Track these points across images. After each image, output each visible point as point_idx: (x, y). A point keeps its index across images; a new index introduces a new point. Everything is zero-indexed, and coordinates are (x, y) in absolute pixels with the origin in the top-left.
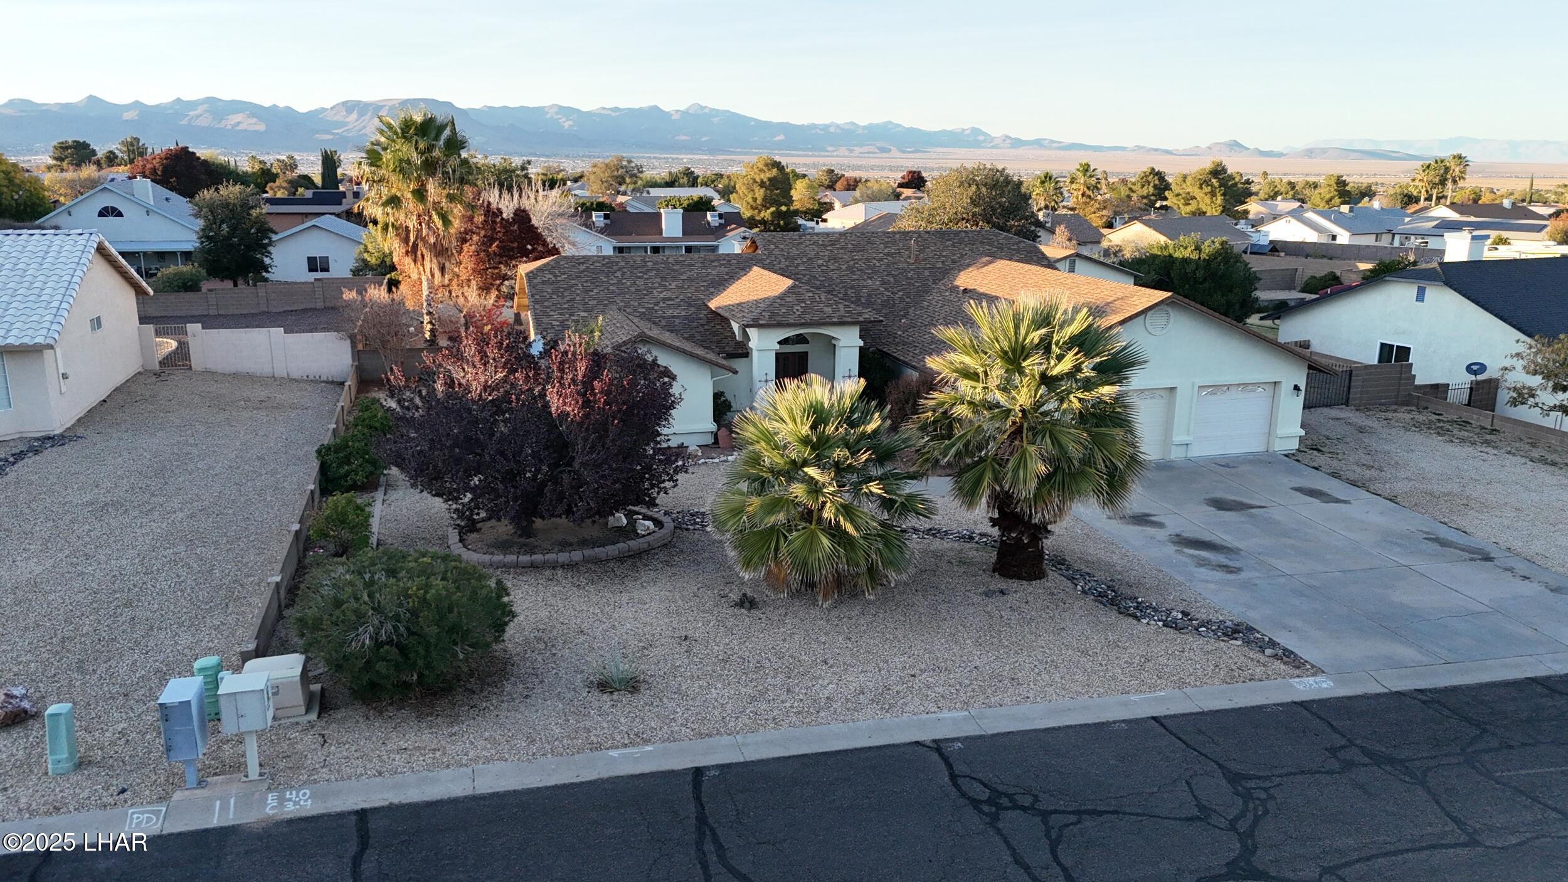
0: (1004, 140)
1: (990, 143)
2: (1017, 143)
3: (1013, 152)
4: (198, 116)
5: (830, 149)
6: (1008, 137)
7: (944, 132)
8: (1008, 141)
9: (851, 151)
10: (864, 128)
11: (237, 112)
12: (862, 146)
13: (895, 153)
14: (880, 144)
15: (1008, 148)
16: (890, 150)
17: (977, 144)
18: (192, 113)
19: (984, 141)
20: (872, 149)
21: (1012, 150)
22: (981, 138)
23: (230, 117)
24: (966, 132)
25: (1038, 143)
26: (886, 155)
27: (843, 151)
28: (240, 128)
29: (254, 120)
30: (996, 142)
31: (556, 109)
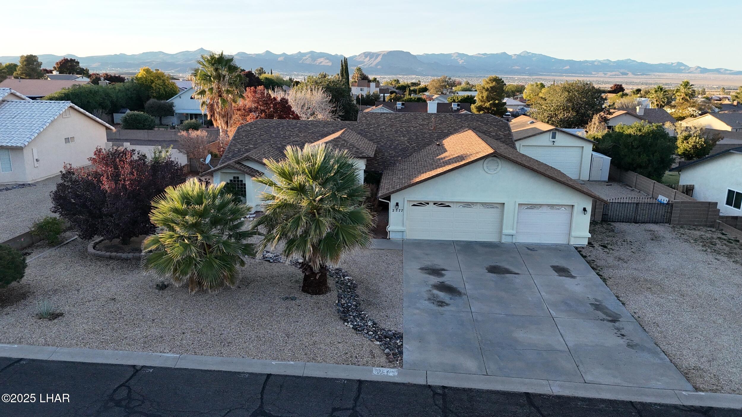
0: (696, 69)
1: (688, 70)
2: (704, 71)
3: (702, 75)
4: (306, 59)
5: (593, 73)
6: (699, 67)
7: (661, 65)
8: (699, 69)
9: (605, 74)
10: (614, 62)
11: (320, 57)
12: (612, 72)
13: (630, 75)
14: (622, 71)
15: (699, 73)
16: (628, 74)
17: (679, 71)
18: (304, 58)
19: (684, 69)
20: (617, 73)
21: (701, 75)
22: (683, 68)
23: (318, 59)
24: (674, 65)
25: (718, 71)
26: (625, 76)
27: (601, 74)
28: (322, 64)
29: (328, 61)
30: (691, 70)
31: (456, 55)
